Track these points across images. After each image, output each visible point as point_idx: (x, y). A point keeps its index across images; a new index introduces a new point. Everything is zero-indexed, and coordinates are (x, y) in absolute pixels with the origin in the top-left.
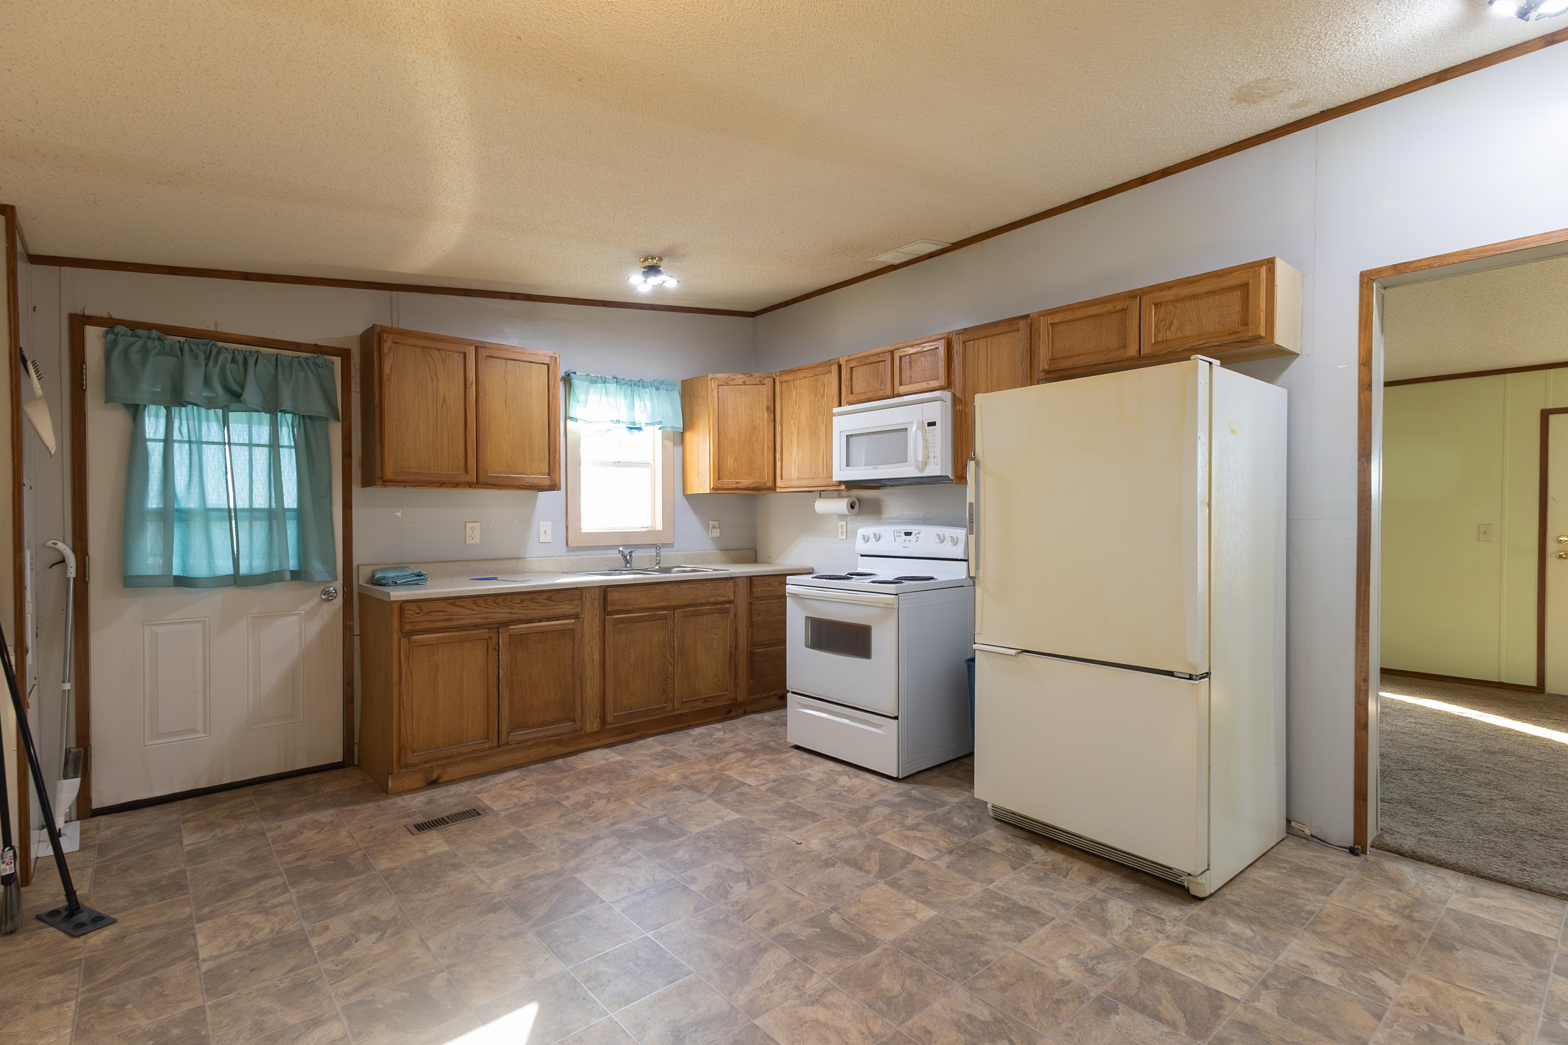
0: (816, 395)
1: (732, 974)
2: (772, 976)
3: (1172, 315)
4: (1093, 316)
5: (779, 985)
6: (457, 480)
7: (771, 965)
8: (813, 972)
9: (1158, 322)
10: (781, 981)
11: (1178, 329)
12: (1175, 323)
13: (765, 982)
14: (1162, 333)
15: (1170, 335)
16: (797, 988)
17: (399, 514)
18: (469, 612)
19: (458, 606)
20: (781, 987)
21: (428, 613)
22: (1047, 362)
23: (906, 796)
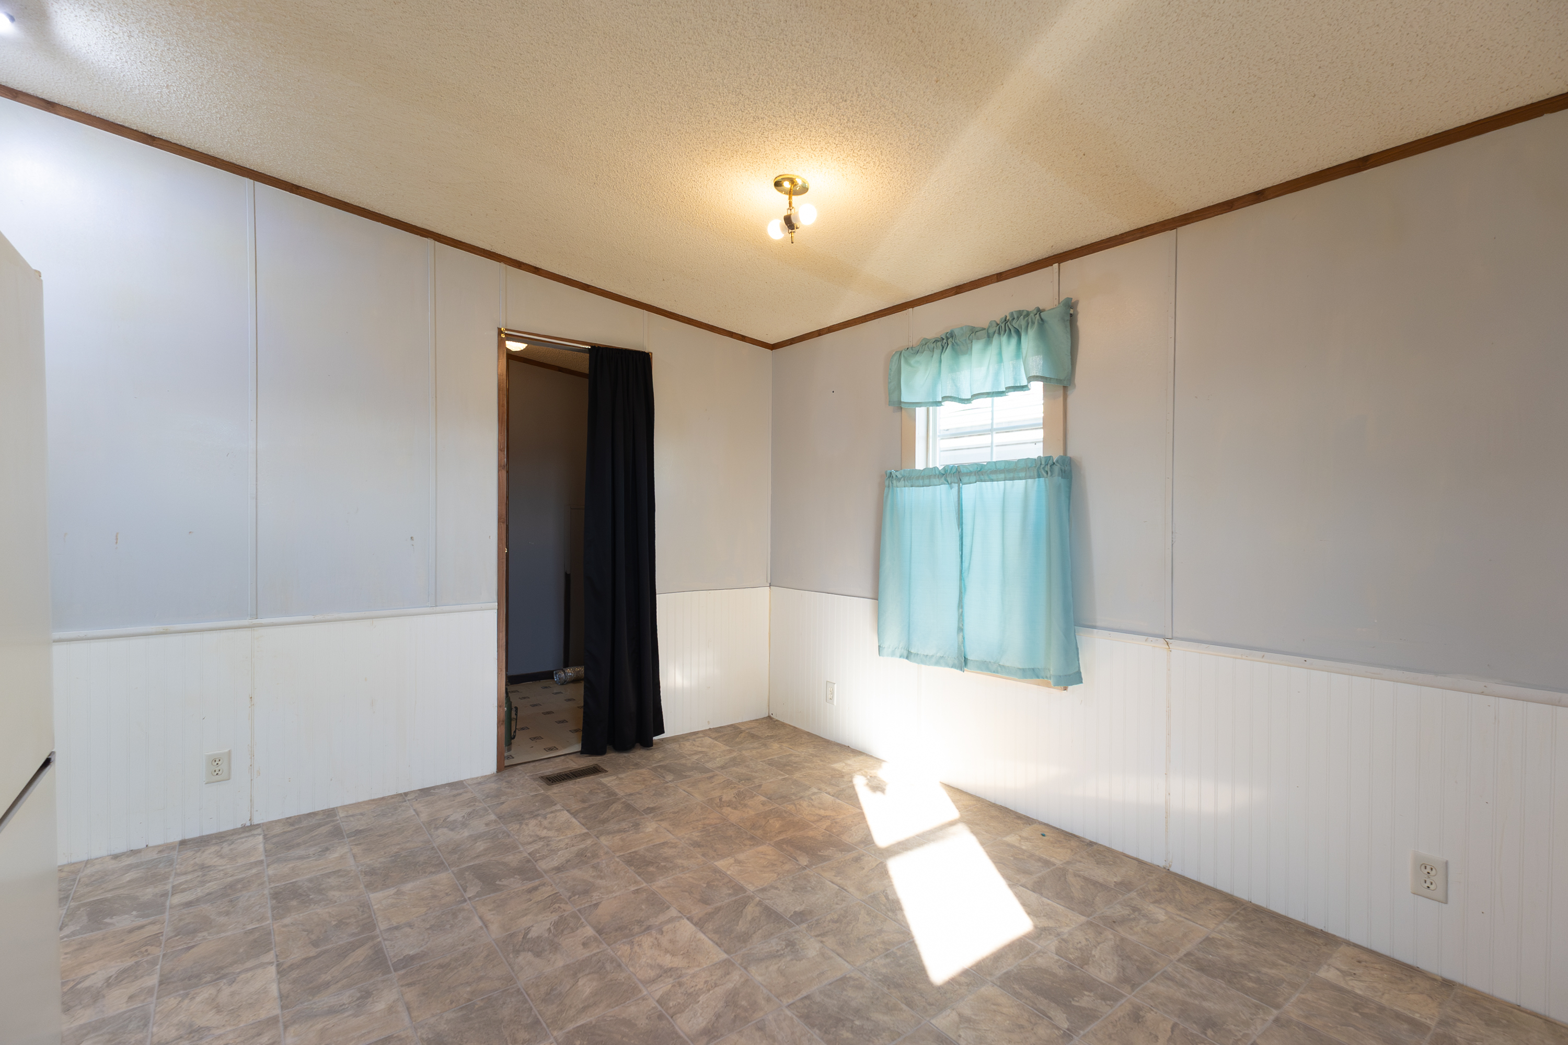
1: (744, 1003)
2: (702, 998)
5: (697, 988)
7: (700, 1011)
8: (658, 1001)
10: (694, 993)
13: (711, 992)
16: (680, 985)
20: (696, 985)
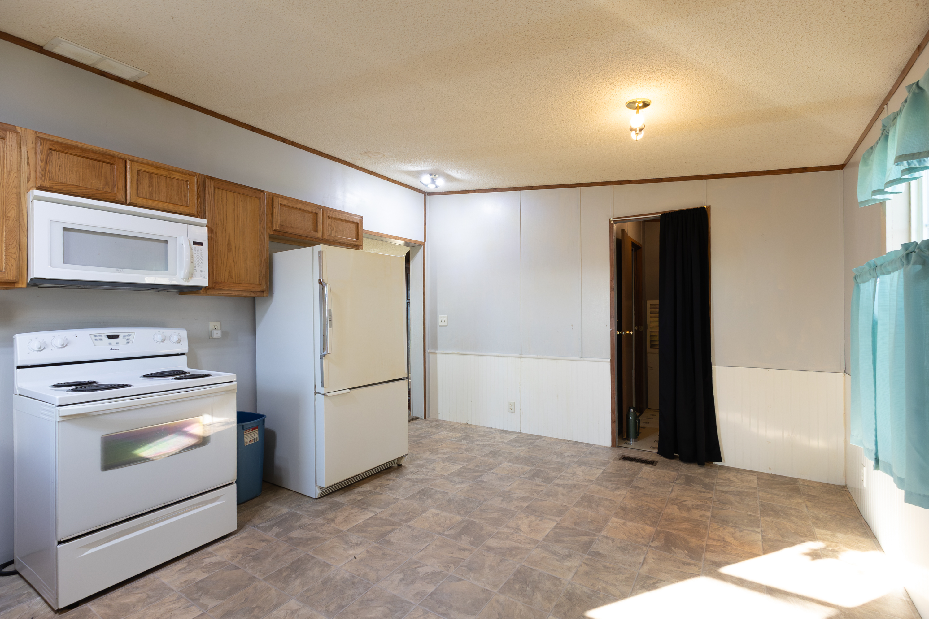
3: (333, 224)
4: (302, 210)
12: (335, 228)
15: (333, 233)
22: (278, 225)
23: (271, 527)
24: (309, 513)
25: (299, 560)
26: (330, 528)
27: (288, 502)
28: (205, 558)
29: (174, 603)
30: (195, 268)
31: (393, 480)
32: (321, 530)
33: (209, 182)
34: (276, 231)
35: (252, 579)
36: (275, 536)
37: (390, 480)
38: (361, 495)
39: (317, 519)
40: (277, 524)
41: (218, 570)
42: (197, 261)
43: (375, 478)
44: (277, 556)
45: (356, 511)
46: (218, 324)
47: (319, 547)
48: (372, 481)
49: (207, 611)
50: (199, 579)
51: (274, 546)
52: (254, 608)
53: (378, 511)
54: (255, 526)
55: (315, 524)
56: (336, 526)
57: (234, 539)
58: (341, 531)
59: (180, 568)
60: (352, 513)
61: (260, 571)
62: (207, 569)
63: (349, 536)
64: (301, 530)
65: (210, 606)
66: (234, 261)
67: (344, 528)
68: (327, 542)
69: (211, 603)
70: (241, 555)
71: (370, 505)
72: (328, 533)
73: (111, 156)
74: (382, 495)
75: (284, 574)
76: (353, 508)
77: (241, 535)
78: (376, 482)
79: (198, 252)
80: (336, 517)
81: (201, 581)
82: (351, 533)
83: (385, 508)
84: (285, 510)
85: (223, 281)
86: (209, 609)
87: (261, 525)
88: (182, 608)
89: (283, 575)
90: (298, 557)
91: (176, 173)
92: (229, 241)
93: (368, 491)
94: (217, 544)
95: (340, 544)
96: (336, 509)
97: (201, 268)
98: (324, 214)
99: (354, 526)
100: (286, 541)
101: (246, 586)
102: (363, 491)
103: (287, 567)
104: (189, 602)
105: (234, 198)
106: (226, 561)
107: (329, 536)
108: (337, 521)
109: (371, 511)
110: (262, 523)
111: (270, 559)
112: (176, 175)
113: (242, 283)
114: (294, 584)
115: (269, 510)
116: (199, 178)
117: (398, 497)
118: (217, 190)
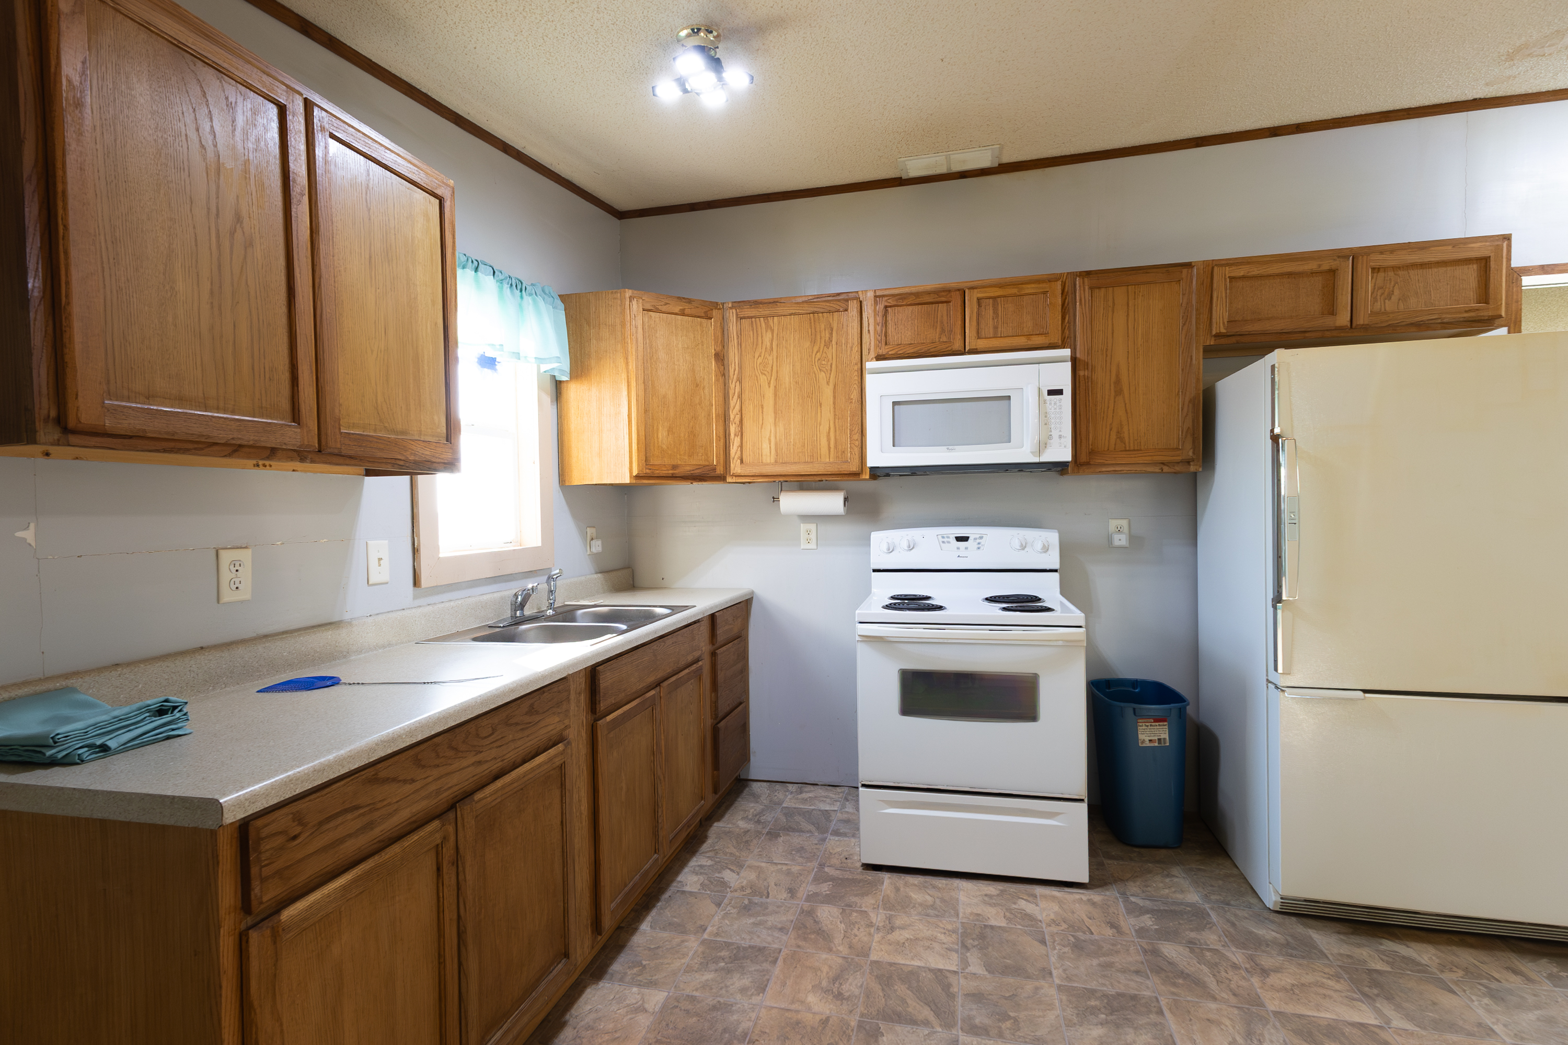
0: (814, 342)
3: (1393, 283)
4: (1290, 274)
6: (271, 441)
9: (1375, 289)
11: (1399, 300)
12: (1397, 292)
14: (1379, 303)
15: (1389, 306)
17: (29, 535)
18: (408, 788)
19: (387, 780)
21: (321, 824)
22: (1224, 323)
23: (1143, 911)
24: (1231, 930)
25: (1134, 998)
26: (1243, 983)
27: (1212, 886)
28: (1022, 899)
29: (945, 933)
30: (1050, 434)
31: (1529, 980)
32: (1223, 974)
33: (1082, 282)
34: (1218, 336)
35: (1046, 973)
36: (1136, 931)
37: (1516, 972)
38: (1388, 963)
39: (1234, 949)
40: (1157, 914)
41: (1020, 927)
42: (1053, 421)
43: (1471, 946)
44: (1108, 966)
45: (1338, 986)
46: (1124, 523)
47: (1188, 1001)
48: (1454, 948)
49: (962, 973)
50: (993, 922)
51: (1119, 947)
52: (1010, 1017)
53: (1398, 1022)
54: (1123, 894)
55: (1223, 955)
56: (1261, 988)
57: (1077, 896)
58: (1261, 1005)
59: (988, 892)
60: (1322, 986)
61: (1065, 970)
62: (1012, 916)
63: (1268, 1027)
64: (1188, 950)
65: (971, 969)
66: (1126, 410)
67: (1273, 1003)
68: (1213, 1006)
69: (976, 966)
70: (1064, 926)
71: (1389, 998)
72: (1231, 990)
73: (946, 291)
74: (1451, 996)
75: (1093, 1003)
76: (1337, 977)
77: (1092, 897)
78: (1467, 956)
79: (1055, 407)
80: (1277, 970)
81: (992, 927)
82: (1278, 1024)
83: (1424, 1028)
84: (1193, 897)
85: (1106, 449)
86: (967, 971)
87: (1133, 899)
88: (946, 946)
89: (1088, 1003)
90: (1137, 993)
91: (1029, 286)
92: (1118, 375)
93: (1419, 964)
94: (1053, 888)
95: (1234, 1027)
96: (1295, 956)
97: (1060, 431)
98: (1360, 266)
99: (1300, 1016)
100: (1145, 952)
101: (1028, 977)
102: (1404, 957)
103: (1105, 996)
104: (958, 944)
105: (1128, 296)
106: (1040, 921)
107: (1226, 997)
108: (1273, 979)
109: (1378, 1012)
110: (1137, 896)
111: (1095, 962)
112: (1030, 289)
113: (1141, 450)
114: (1090, 1029)
115: (1167, 880)
116: (1067, 282)
117: (1498, 1028)
118: (1097, 291)
